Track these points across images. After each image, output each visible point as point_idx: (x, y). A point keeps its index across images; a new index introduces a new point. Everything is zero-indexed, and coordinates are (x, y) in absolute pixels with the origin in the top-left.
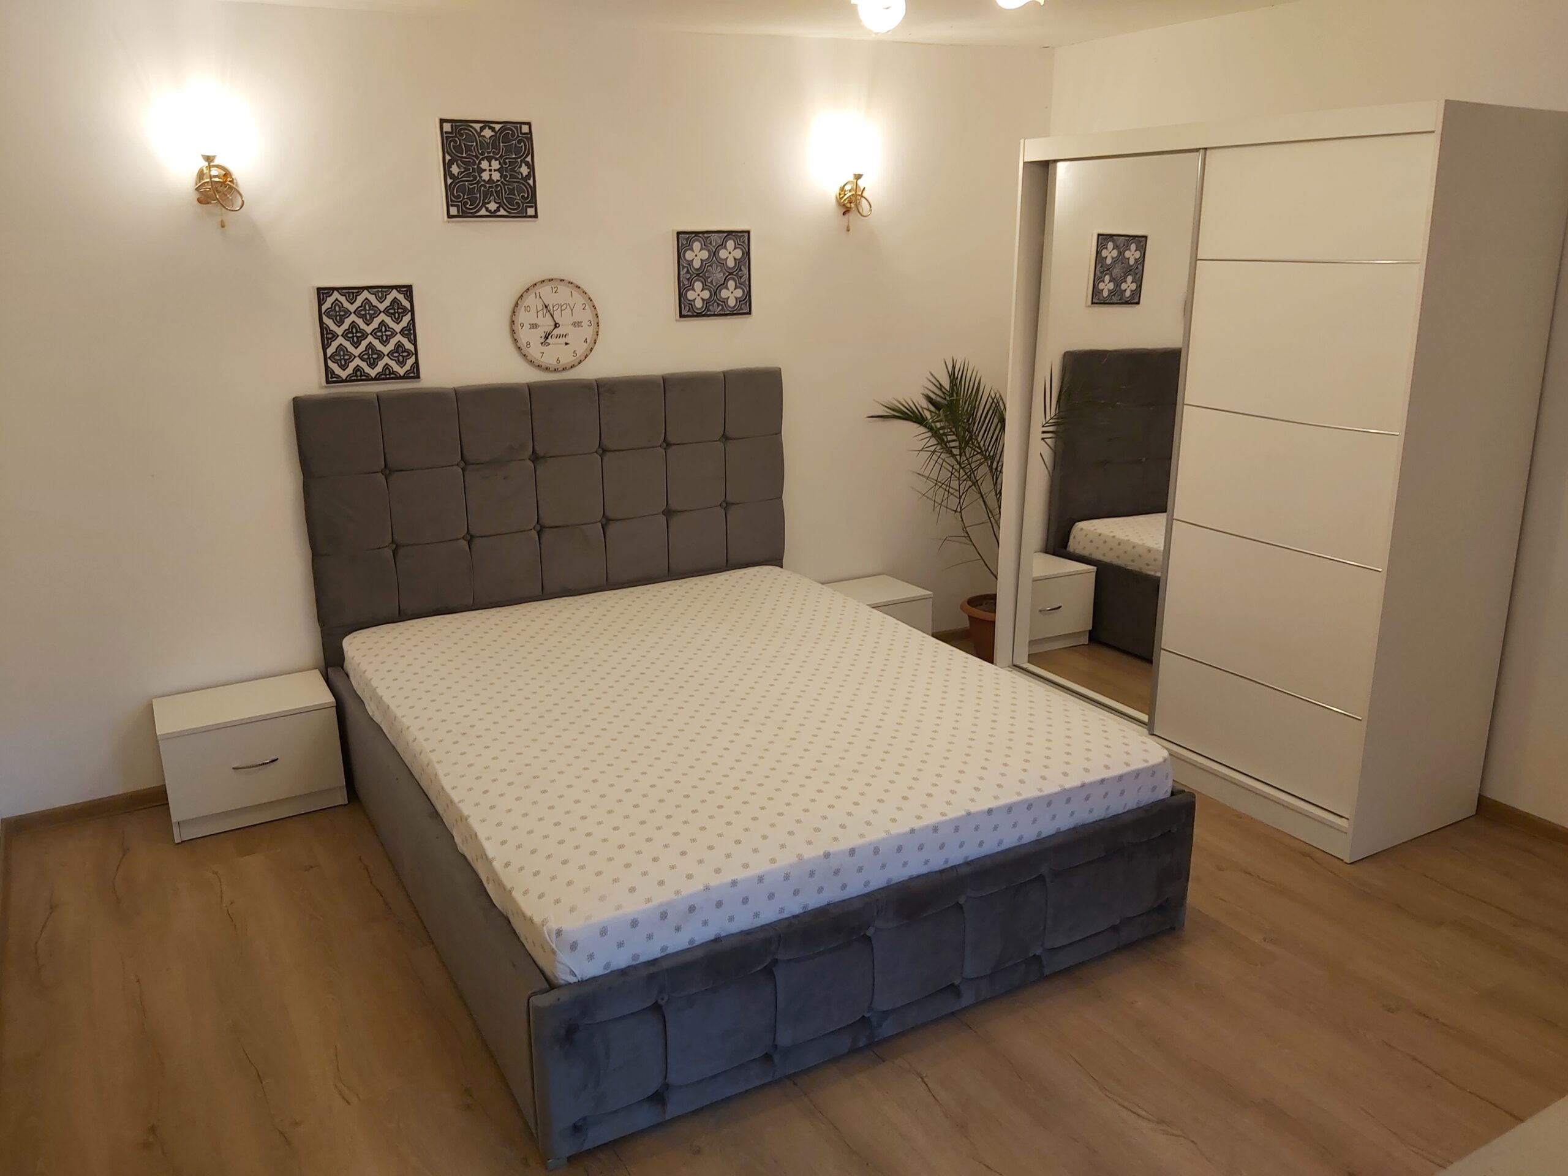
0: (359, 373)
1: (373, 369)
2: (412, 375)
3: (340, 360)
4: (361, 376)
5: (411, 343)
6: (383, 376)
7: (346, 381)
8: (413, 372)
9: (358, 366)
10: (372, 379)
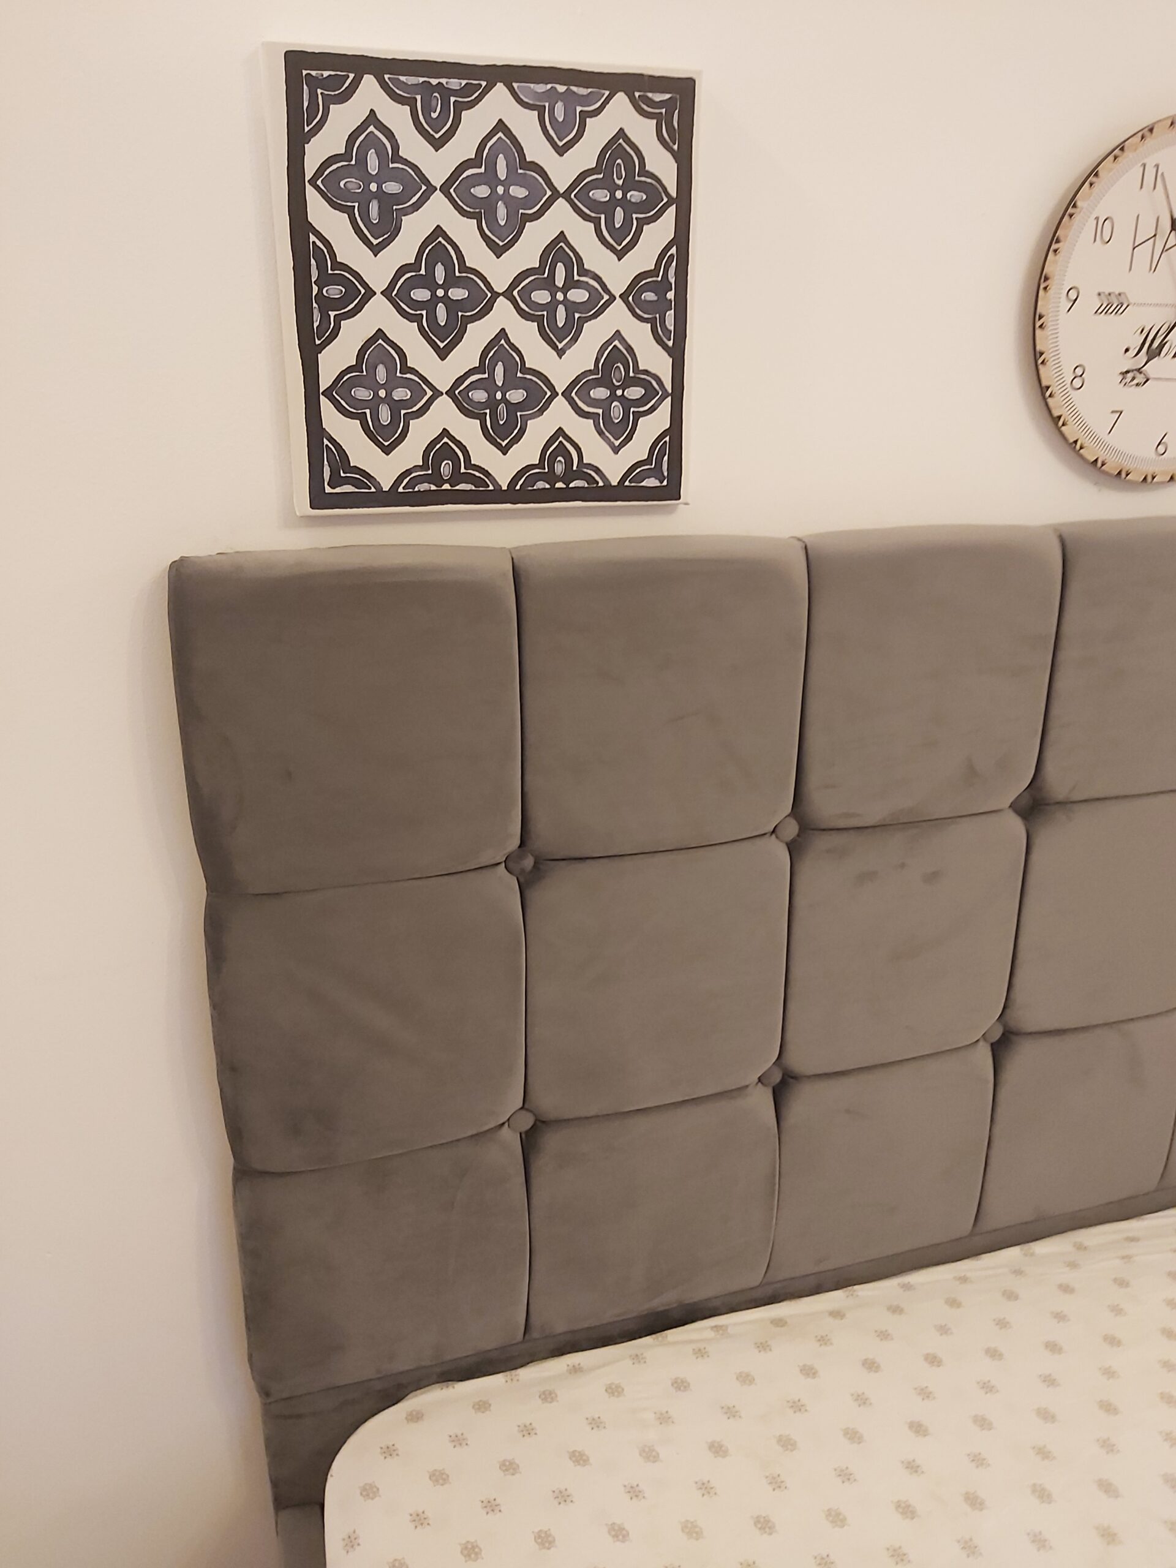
0: (446, 468)
1: (504, 451)
2: (651, 482)
3: (375, 403)
4: (456, 477)
5: (665, 347)
6: (541, 485)
7: (391, 498)
8: (657, 473)
9: (445, 432)
10: (499, 496)
